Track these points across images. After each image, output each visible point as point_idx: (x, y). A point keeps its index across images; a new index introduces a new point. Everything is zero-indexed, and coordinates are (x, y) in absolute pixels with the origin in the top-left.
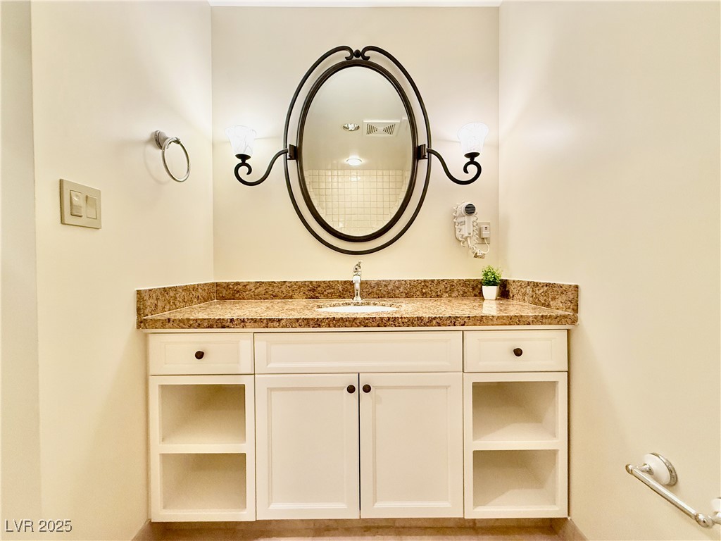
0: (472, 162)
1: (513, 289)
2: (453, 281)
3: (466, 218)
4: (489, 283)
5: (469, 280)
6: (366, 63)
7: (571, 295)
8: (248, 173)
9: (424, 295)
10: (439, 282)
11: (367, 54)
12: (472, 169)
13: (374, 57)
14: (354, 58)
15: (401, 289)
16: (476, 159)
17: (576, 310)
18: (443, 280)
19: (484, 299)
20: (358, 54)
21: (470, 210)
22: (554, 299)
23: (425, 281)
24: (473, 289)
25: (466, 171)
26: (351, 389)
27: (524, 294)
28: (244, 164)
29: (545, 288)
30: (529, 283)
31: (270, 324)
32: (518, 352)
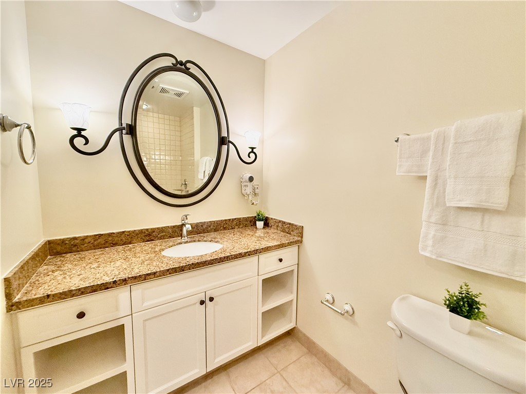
0: (252, 152)
1: (271, 223)
2: (240, 219)
3: (249, 184)
4: (260, 220)
5: (248, 218)
6: (186, 71)
7: (300, 231)
8: (85, 144)
9: (225, 229)
10: (233, 220)
11: (188, 65)
12: (252, 155)
13: (194, 70)
14: (179, 66)
15: (212, 227)
16: (254, 150)
17: (302, 237)
18: (235, 219)
19: (256, 228)
20: (181, 63)
21: (251, 179)
22: (293, 231)
23: (225, 220)
24: (251, 222)
25: (249, 157)
26: (202, 303)
27: (278, 226)
28: (79, 135)
29: (289, 225)
30: (280, 221)
32: (281, 260)
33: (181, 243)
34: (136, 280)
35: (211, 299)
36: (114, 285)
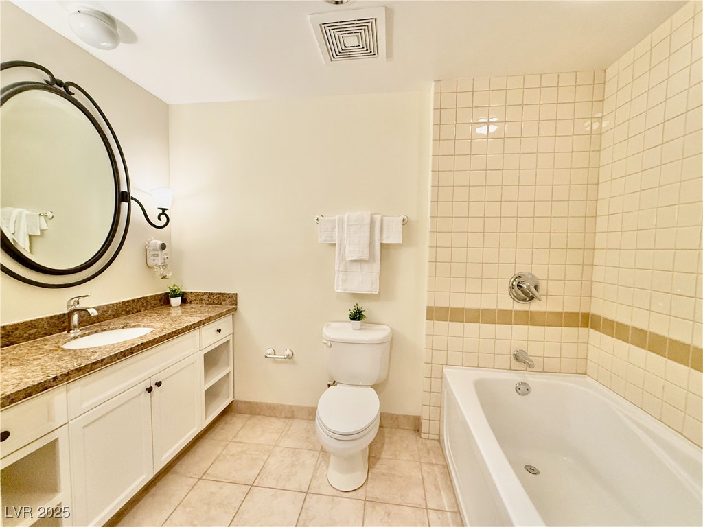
0: (163, 213)
1: (189, 298)
2: (147, 298)
3: (159, 252)
4: (175, 296)
5: (157, 295)
6: (68, 96)
7: (233, 299)
9: (128, 313)
10: (138, 300)
11: (71, 89)
12: (163, 217)
13: (78, 96)
14: (56, 86)
15: (109, 312)
16: (166, 212)
17: (236, 305)
18: (141, 298)
19: (171, 306)
20: (60, 84)
21: (163, 247)
22: (224, 300)
23: (128, 301)
24: (160, 301)
25: (159, 219)
26: (150, 390)
27: (202, 299)
29: (218, 296)
30: (205, 293)
31: (94, 366)
32: (219, 331)
33: (77, 338)
34: (81, 372)
35: (159, 384)
36: (54, 383)
